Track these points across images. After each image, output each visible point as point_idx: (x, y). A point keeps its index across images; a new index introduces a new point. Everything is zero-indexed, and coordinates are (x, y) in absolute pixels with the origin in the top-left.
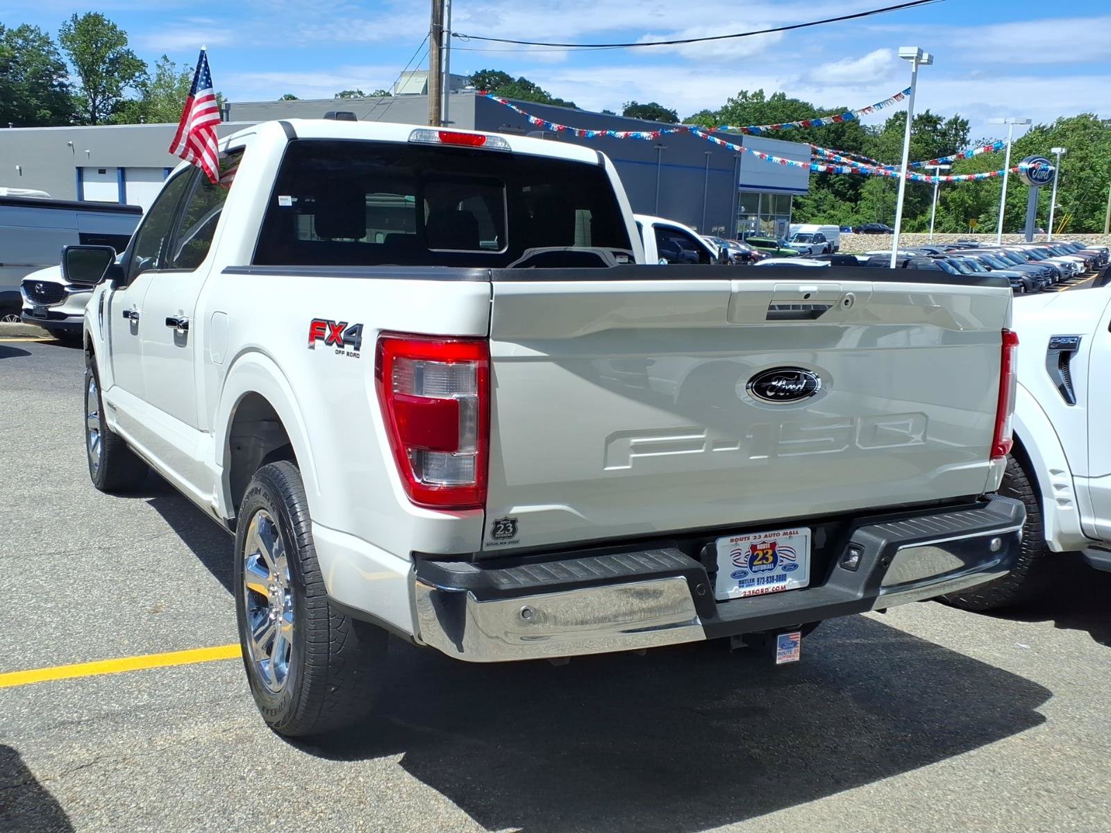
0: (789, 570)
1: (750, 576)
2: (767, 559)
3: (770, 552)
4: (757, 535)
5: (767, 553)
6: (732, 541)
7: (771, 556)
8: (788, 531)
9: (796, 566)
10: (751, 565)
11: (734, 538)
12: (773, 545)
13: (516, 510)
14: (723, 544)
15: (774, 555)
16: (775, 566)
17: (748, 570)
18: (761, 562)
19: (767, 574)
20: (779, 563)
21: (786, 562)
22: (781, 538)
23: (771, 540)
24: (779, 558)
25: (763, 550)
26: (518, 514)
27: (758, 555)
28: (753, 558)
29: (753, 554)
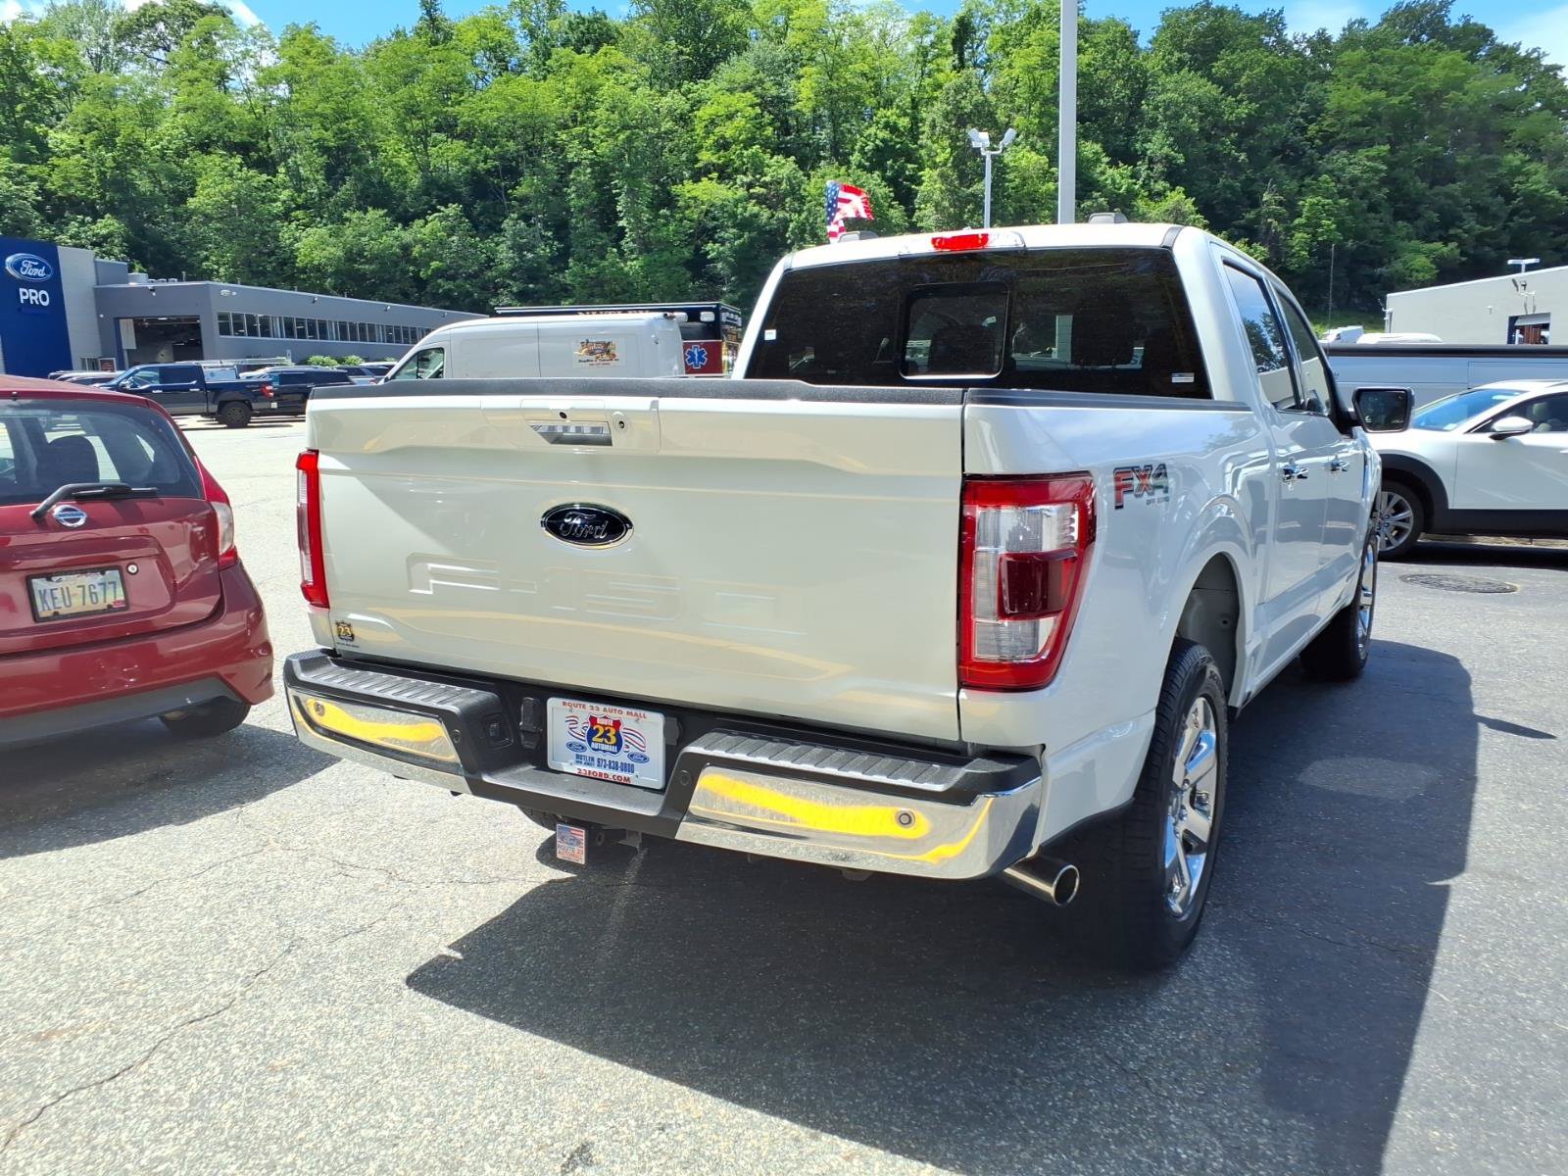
0: (638, 761)
1: (589, 753)
2: (609, 739)
3: (613, 731)
4: (594, 705)
5: (609, 731)
6: (564, 704)
7: (615, 736)
8: (634, 711)
9: (646, 759)
10: (590, 741)
11: (567, 701)
12: (617, 724)
13: (353, 616)
14: (554, 704)
15: (618, 735)
16: (619, 750)
17: (586, 744)
18: (601, 740)
19: (609, 757)
20: (623, 748)
21: (632, 750)
22: (626, 716)
23: (615, 716)
24: (624, 743)
25: (604, 726)
26: (353, 620)
27: (597, 730)
28: (592, 733)
29: (591, 728)
